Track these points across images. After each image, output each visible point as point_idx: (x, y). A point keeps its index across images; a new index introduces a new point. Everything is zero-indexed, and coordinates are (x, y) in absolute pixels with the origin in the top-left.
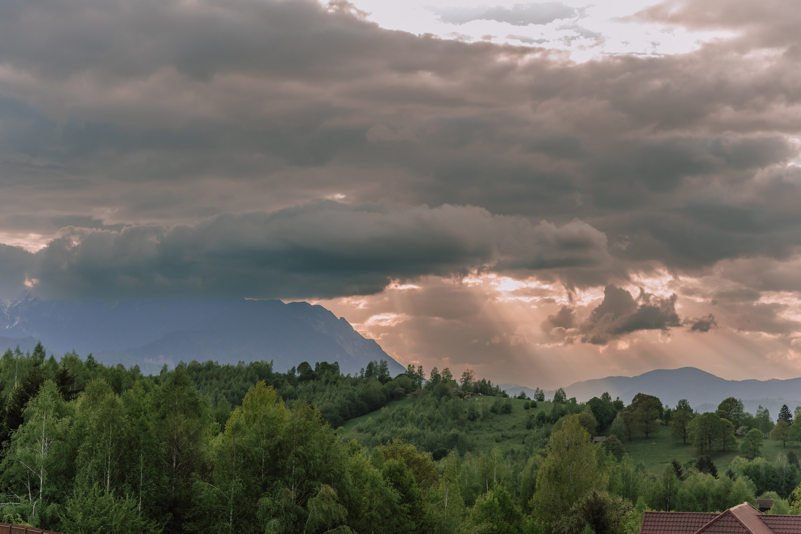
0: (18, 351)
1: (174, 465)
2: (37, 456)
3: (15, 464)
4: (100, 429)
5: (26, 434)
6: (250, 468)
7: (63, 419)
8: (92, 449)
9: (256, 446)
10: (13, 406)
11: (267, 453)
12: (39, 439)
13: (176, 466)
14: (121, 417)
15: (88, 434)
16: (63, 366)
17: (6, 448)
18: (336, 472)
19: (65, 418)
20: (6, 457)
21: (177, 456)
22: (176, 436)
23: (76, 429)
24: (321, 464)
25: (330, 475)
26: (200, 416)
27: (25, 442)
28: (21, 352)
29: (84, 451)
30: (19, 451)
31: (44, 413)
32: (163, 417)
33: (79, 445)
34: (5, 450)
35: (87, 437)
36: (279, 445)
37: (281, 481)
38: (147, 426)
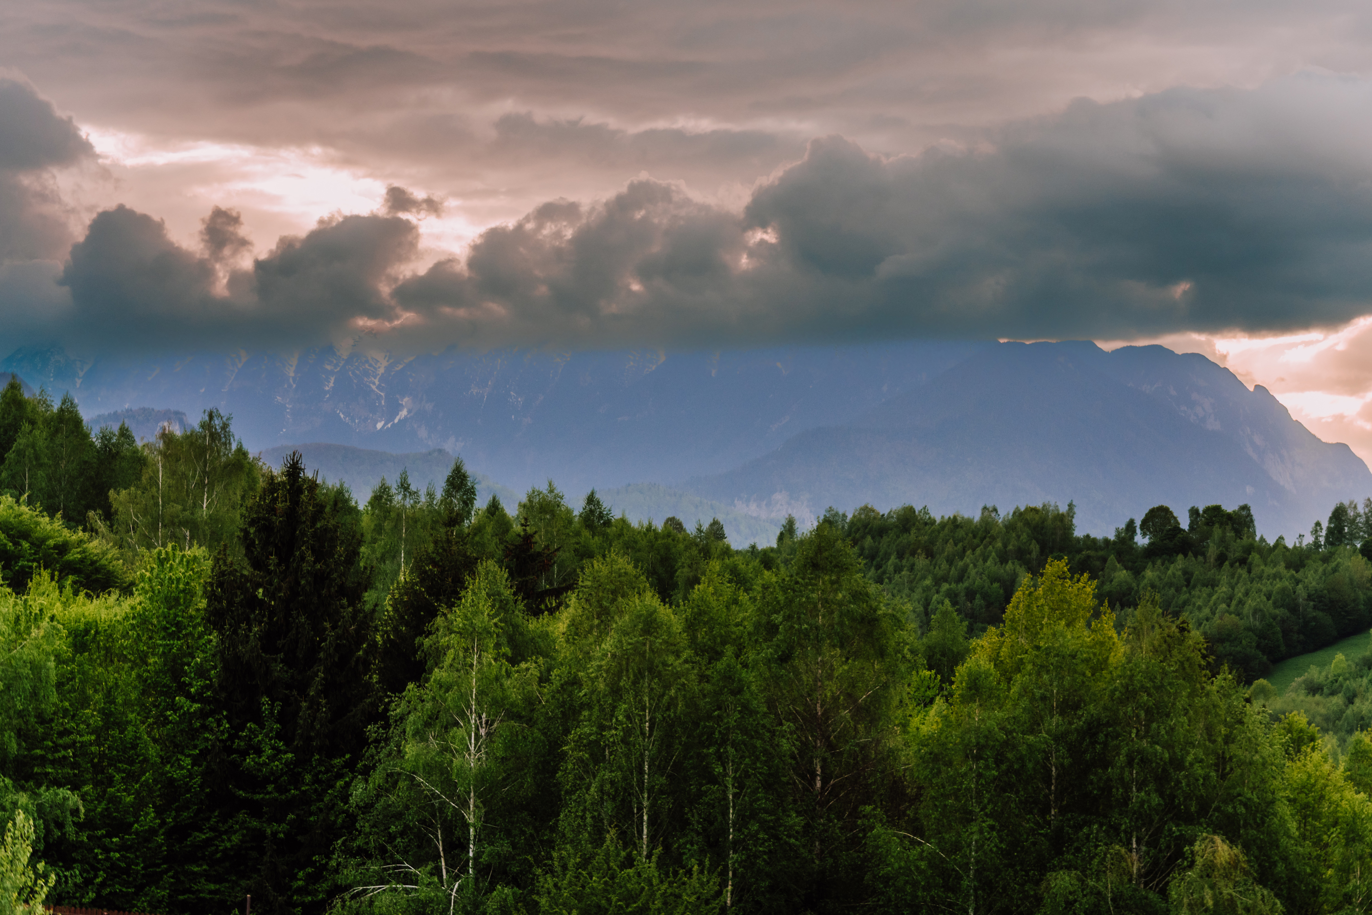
0: (404, 487)
1: (819, 784)
2: (456, 762)
3: (401, 784)
4: (616, 692)
5: (429, 705)
6: (1017, 792)
7: (523, 665)
8: (597, 742)
9: (1032, 731)
10: (396, 630)
11: (1063, 751)
12: (462, 715)
13: (822, 787)
14: (671, 659)
15: (589, 706)
16: (522, 525)
17: (377, 741)
18: (1249, 799)
19: (527, 661)
20: (380, 767)
21: (824, 760)
22: (822, 707)
23: (558, 692)
24: (1206, 778)
25: (1234, 808)
26: (882, 653)
27: (427, 725)
28: (413, 488)
29: (577, 748)
30: (411, 749)
31: (473, 648)
32: (785, 658)
33: (567, 732)
34: (376, 748)
35: (586, 713)
36: (1092, 729)
37: (1101, 825)
38: (740, 680)
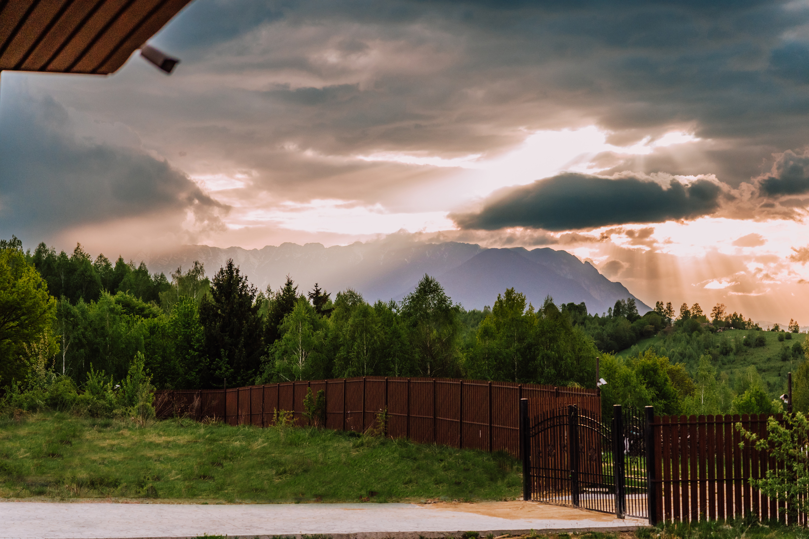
0: (269, 290)
1: (429, 372)
2: (294, 367)
3: (274, 377)
4: (353, 339)
5: (283, 347)
6: (503, 371)
7: (318, 332)
8: (346, 358)
9: (507, 348)
10: (270, 324)
11: (519, 355)
12: (296, 350)
13: (431, 373)
14: (374, 326)
15: (343, 345)
17: (264, 362)
18: (588, 371)
19: (319, 330)
20: (266, 371)
21: (431, 362)
22: (429, 344)
23: (331, 341)
24: (572, 363)
25: (583, 374)
26: (451, 323)
27: (283, 355)
28: (272, 291)
29: (339, 360)
30: (277, 363)
31: (299, 325)
32: (415, 325)
33: (335, 355)
34: (264, 365)
35: (342, 348)
36: (530, 347)
37: (534, 382)
38: (399, 333)
